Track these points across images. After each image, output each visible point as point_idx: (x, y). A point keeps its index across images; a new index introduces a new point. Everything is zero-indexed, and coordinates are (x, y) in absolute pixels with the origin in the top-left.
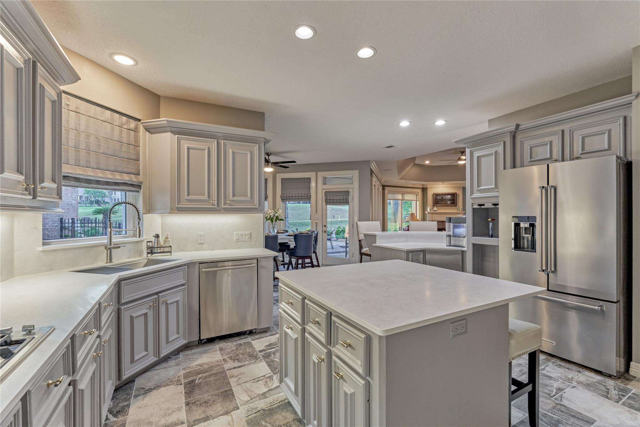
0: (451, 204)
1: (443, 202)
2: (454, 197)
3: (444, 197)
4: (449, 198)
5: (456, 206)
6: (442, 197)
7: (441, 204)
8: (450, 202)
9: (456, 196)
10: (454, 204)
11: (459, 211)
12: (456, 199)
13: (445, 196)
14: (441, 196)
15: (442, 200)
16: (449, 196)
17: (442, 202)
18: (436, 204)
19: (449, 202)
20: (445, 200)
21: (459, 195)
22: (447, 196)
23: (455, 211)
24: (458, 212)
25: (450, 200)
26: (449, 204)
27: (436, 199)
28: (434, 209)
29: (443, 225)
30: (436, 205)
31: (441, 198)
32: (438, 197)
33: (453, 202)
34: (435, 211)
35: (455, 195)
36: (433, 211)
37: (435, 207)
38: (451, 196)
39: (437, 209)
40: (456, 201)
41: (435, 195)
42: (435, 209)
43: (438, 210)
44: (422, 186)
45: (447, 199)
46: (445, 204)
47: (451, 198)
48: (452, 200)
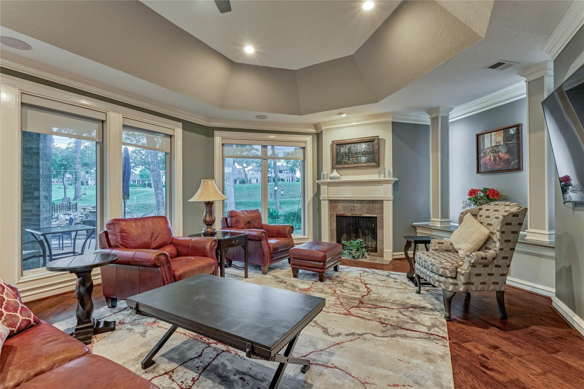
0: (368, 161)
1: (351, 159)
2: (374, 146)
3: (352, 149)
4: (363, 150)
5: (378, 166)
6: (349, 149)
7: (348, 163)
8: (366, 158)
9: (379, 143)
10: (374, 161)
11: (384, 177)
12: (378, 150)
13: (356, 145)
14: (348, 146)
15: (350, 154)
16: (364, 146)
17: (349, 160)
18: (337, 163)
19: (363, 159)
20: (356, 153)
21: (384, 140)
23: (375, 177)
24: (382, 178)
25: (365, 153)
26: (364, 162)
27: (338, 154)
28: (331, 176)
29: (353, 208)
30: (337, 166)
31: (347, 151)
32: (343, 150)
33: (371, 157)
34: (335, 178)
35: (376, 141)
37: (335, 169)
38: (368, 145)
39: (338, 175)
40: (378, 153)
41: (335, 146)
42: (335, 173)
43: (341, 177)
44: (316, 130)
45: (359, 152)
46: (355, 163)
47: (368, 150)
48: (369, 154)
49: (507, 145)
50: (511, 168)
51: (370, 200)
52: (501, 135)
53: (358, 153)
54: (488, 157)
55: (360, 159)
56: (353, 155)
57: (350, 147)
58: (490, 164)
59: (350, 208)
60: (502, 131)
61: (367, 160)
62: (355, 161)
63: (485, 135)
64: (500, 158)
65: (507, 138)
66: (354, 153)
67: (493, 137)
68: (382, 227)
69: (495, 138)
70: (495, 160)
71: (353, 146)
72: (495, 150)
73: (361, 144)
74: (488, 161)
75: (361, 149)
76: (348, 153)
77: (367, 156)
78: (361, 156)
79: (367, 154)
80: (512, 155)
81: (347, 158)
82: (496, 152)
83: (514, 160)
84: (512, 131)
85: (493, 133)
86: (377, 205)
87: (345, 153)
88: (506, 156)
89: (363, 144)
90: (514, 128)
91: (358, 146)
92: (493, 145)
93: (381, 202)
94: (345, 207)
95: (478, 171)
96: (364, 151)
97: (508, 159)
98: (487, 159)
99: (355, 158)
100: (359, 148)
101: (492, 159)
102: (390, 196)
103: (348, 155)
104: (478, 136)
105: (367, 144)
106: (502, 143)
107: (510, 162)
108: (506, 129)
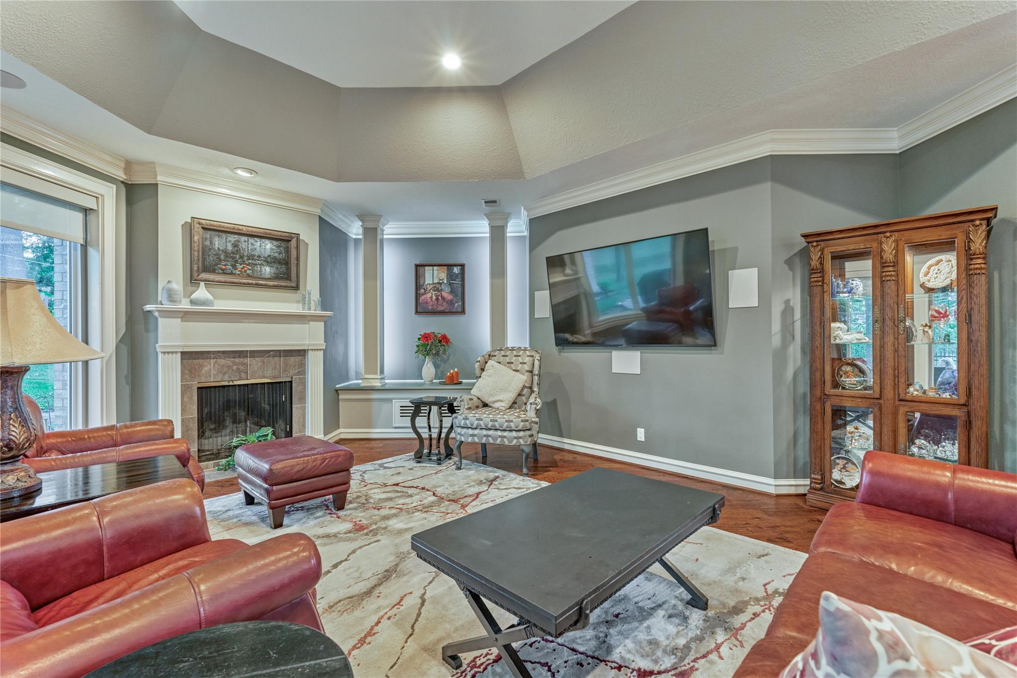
0: (277, 277)
1: (239, 267)
2: (288, 251)
3: (243, 245)
4: (268, 253)
5: (297, 288)
6: (235, 245)
7: (232, 274)
8: (273, 270)
9: (297, 248)
10: (288, 278)
11: (310, 309)
12: (298, 259)
13: (251, 240)
14: (233, 238)
15: (235, 256)
16: (268, 247)
17: (234, 267)
18: (206, 269)
19: (267, 270)
20: (251, 257)
21: (307, 244)
22: (258, 243)
23: (294, 308)
24: (306, 312)
25: (270, 261)
26: (267, 276)
27: (205, 250)
28: (193, 296)
29: (242, 368)
30: (204, 276)
31: (230, 248)
32: (218, 243)
33: (283, 269)
34: (204, 303)
35: (294, 242)
36: (192, 302)
37: (202, 284)
38: (277, 247)
39: (210, 297)
40: (298, 265)
41: (197, 228)
42: (202, 292)
43: (216, 302)
44: (125, 174)
45: (259, 256)
46: (249, 276)
47: (276, 255)
48: (280, 263)
49: (450, 284)
50: (454, 310)
51: (279, 351)
52: (444, 272)
53: (255, 258)
54: (429, 295)
55: (261, 271)
56: (245, 258)
57: (238, 241)
58: (431, 303)
59: (235, 367)
60: (446, 267)
61: (274, 274)
62: (248, 272)
63: (426, 268)
64: (443, 298)
65: (451, 276)
66: (246, 254)
67: (435, 272)
68: (303, 399)
69: (438, 274)
70: (437, 299)
71: (245, 242)
72: (437, 288)
73: (263, 240)
74: (429, 300)
75: (262, 250)
76: (233, 253)
77: (276, 265)
78: (261, 265)
79: (274, 262)
80: (456, 296)
81: (229, 263)
82: (438, 290)
83: (457, 302)
84: (456, 270)
85: (435, 268)
86: (292, 359)
87: (225, 251)
88: (449, 297)
89: (267, 242)
90: (459, 267)
91: (255, 243)
92: (436, 281)
93: (302, 353)
94: (223, 366)
95: (417, 312)
96: (269, 256)
97: (451, 301)
98: (429, 296)
99: (248, 265)
100: (258, 249)
101: (434, 298)
102: (321, 342)
103: (233, 258)
104: (417, 266)
105: (275, 243)
106: (445, 282)
107: (454, 304)
108: (450, 266)
